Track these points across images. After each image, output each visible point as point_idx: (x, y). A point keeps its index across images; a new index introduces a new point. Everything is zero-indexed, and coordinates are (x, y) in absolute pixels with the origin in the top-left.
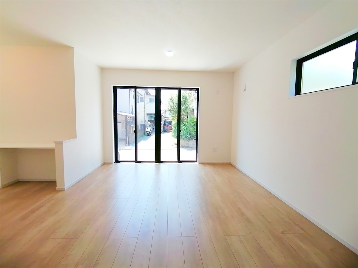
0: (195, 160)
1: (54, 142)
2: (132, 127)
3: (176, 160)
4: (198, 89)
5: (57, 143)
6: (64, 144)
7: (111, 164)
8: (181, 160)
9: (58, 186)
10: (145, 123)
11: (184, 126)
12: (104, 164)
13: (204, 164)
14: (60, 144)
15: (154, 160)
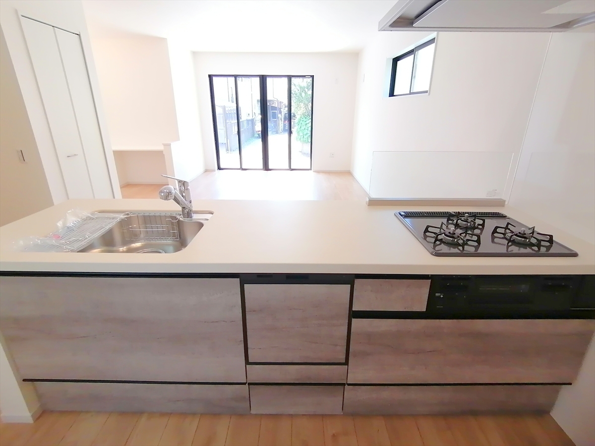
0: (309, 168)
1: (163, 144)
2: (233, 124)
3: (288, 168)
4: (313, 77)
5: (165, 145)
6: (171, 146)
7: (215, 171)
8: (292, 168)
10: (254, 118)
12: (206, 171)
13: (318, 172)
14: (168, 146)
15: (262, 168)
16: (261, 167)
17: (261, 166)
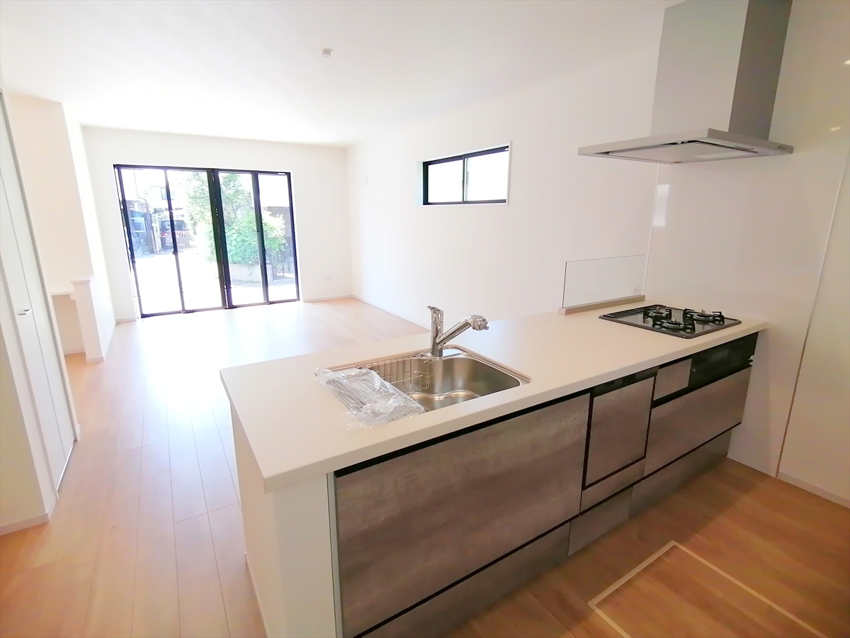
0: (296, 297)
1: (72, 282)
3: (262, 300)
4: (288, 174)
5: (75, 284)
7: (136, 320)
8: (270, 300)
9: (90, 356)
11: (236, 235)
14: (83, 284)
16: (220, 304)
17: (218, 302)
